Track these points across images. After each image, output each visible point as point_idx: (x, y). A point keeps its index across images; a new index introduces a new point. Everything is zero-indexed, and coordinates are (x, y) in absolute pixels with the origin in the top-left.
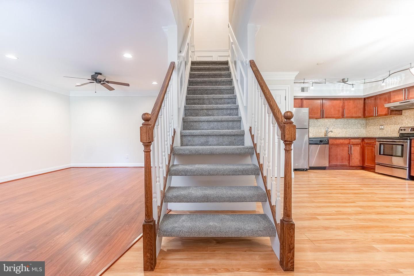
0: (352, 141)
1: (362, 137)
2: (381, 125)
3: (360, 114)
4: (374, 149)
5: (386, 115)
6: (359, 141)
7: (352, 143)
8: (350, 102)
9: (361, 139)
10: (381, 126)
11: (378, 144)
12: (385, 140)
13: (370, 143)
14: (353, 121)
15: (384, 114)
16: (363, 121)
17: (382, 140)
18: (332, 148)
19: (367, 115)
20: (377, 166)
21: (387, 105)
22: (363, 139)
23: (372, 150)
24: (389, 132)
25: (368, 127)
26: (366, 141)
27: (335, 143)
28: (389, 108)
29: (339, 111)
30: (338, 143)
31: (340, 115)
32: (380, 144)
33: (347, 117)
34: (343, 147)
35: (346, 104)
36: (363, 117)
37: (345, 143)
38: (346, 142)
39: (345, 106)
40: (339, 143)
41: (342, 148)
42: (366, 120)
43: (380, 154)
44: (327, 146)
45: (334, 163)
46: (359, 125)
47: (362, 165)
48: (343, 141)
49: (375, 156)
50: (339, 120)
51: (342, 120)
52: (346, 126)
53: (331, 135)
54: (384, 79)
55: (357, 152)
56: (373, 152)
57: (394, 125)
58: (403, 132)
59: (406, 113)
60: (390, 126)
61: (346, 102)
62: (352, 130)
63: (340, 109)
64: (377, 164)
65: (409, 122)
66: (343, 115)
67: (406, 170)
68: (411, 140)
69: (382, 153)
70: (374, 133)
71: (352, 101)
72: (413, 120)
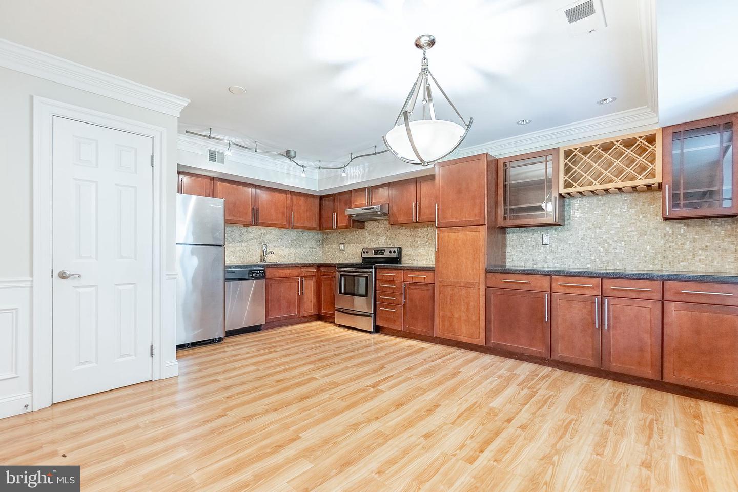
0: (304, 270)
1: (318, 264)
3: (315, 224)
4: (332, 283)
5: (347, 227)
6: (314, 270)
7: (304, 275)
8: (300, 200)
9: (317, 267)
10: (341, 245)
11: (338, 274)
12: (346, 269)
13: (328, 274)
14: (305, 234)
15: (344, 226)
16: (319, 236)
17: (342, 269)
18: (271, 286)
19: (324, 225)
20: (336, 313)
21: (349, 211)
22: (319, 266)
23: (331, 285)
24: (350, 255)
25: (325, 246)
26: (323, 270)
27: (277, 275)
28: (350, 216)
29: (283, 213)
30: (282, 275)
31: (286, 222)
32: (341, 276)
33: (296, 227)
34: (290, 283)
35: (295, 202)
36: (318, 228)
37: (292, 275)
38: (295, 272)
39: (292, 206)
40: (284, 275)
41: (288, 284)
42: (323, 234)
43: (341, 293)
44: (263, 282)
45: (274, 316)
46: (314, 242)
47: (318, 312)
48: (290, 270)
49: (334, 295)
50: (284, 231)
51: (289, 232)
52: (295, 243)
53: (271, 259)
54: (345, 166)
55: (311, 290)
56: (331, 289)
57: (356, 244)
58: (366, 255)
59: (369, 226)
60: (352, 245)
61: (294, 198)
62: (304, 250)
63: (286, 211)
64: (337, 310)
65: (371, 240)
66: (290, 222)
67: (371, 316)
68: (376, 268)
69: (343, 292)
70: (333, 256)
71: (303, 199)
72: (376, 238)
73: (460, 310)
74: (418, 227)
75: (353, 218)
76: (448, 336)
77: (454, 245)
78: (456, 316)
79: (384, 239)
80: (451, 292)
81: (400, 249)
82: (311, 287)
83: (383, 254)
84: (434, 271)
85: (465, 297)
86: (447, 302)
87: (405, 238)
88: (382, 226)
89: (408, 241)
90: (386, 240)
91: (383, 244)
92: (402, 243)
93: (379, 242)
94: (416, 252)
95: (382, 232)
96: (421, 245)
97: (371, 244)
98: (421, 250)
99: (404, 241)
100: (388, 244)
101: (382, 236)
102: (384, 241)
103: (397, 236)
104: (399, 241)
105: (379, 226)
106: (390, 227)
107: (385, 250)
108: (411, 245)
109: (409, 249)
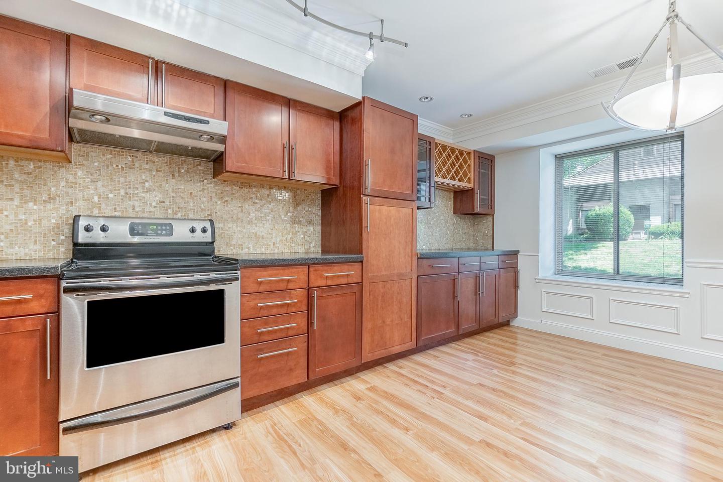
15: (19, 136)
58: (97, 237)
64: (66, 430)
67: (237, 386)
68: (242, 268)
72: (122, 192)
73: (393, 312)
74: (250, 186)
76: (379, 354)
77: (386, 223)
78: (388, 321)
80: (382, 291)
83: (170, 235)
84: (362, 262)
85: (398, 293)
86: (377, 305)
87: (219, 203)
88: (147, 167)
89: (226, 208)
90: (163, 202)
91: (152, 209)
92: (211, 212)
93: (137, 204)
94: (244, 231)
95: (147, 181)
96: (256, 220)
97: (103, 205)
98: (257, 229)
99: (217, 209)
100: (170, 211)
101: (147, 191)
102: (154, 204)
103: (196, 196)
104: (203, 207)
105: (137, 165)
106: (176, 174)
107: (170, 225)
108: (235, 218)
109: (230, 225)
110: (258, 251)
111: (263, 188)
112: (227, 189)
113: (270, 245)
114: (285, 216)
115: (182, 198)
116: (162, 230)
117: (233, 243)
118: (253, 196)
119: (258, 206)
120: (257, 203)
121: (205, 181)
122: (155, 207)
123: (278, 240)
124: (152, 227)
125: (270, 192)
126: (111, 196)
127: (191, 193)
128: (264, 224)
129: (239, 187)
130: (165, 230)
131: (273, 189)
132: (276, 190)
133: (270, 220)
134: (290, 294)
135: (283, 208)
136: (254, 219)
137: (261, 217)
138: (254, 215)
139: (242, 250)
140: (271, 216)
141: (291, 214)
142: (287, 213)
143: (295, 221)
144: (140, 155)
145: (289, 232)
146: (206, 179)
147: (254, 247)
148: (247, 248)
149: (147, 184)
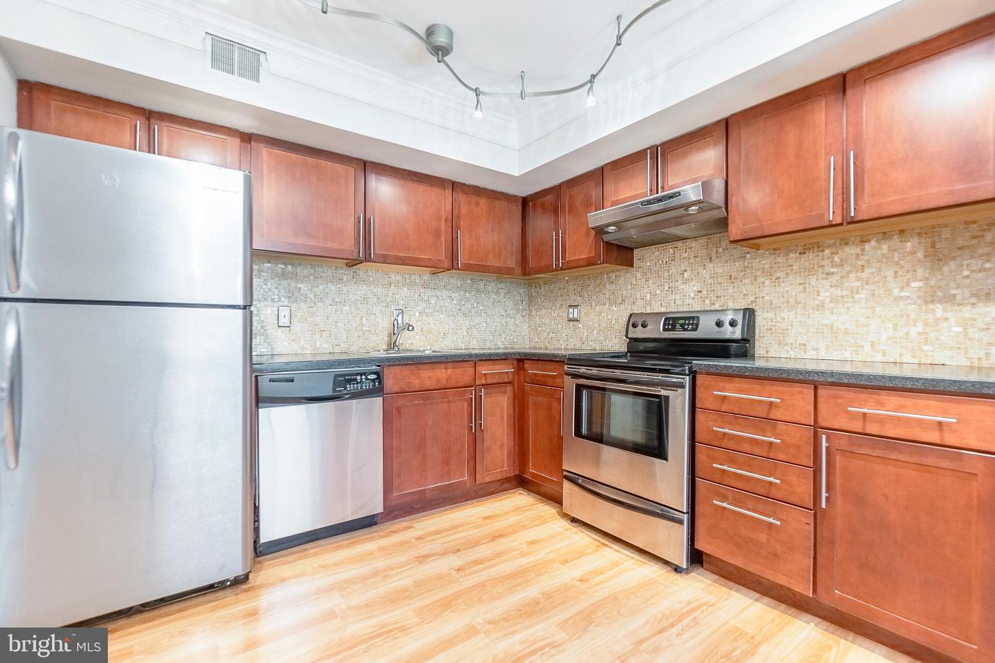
0: (484, 369)
1: (519, 353)
2: (570, 306)
3: (512, 262)
4: (555, 404)
5: (590, 263)
6: (507, 369)
7: (484, 382)
8: (477, 204)
9: (515, 362)
10: (571, 310)
11: (570, 384)
12: (594, 371)
13: (543, 379)
14: (490, 285)
15: (583, 259)
16: (520, 290)
17: (583, 370)
18: (399, 410)
19: (532, 263)
20: (567, 485)
21: (596, 218)
22: (521, 360)
23: (549, 408)
24: (595, 332)
25: (534, 312)
26: (532, 370)
27: (416, 383)
28: (600, 231)
29: (437, 234)
30: (428, 384)
31: (442, 255)
32: (579, 388)
33: (468, 268)
34: (449, 402)
35: (464, 210)
36: (518, 271)
37: (454, 385)
38: (464, 374)
39: (458, 217)
40: (433, 385)
41: (445, 406)
42: (530, 286)
43: (578, 433)
44: (376, 403)
45: (408, 488)
46: (510, 304)
47: (520, 471)
48: (449, 371)
49: (561, 439)
50: (444, 278)
51: (453, 279)
52: (469, 305)
54: (593, 77)
55: (502, 417)
56: (554, 420)
57: (611, 305)
58: (639, 333)
59: (645, 258)
60: (598, 309)
61: (462, 198)
62: (489, 320)
63: (444, 228)
64: (566, 477)
65: (653, 295)
66: (453, 256)
67: (680, 522)
68: (693, 374)
69: (584, 431)
70: (551, 335)
71: (483, 201)
72: (666, 287)
74: (819, 247)
75: (607, 238)
79: (691, 288)
81: (749, 314)
82: (502, 411)
83: (695, 329)
87: (767, 282)
88: (685, 255)
89: (778, 289)
90: (701, 292)
91: (691, 302)
92: (756, 298)
93: (678, 297)
94: (809, 322)
95: (685, 271)
96: (831, 302)
97: (653, 303)
98: (833, 317)
99: (765, 292)
100: (707, 302)
101: (686, 282)
102: (692, 295)
103: (736, 278)
104: (745, 292)
105: (677, 255)
106: (714, 256)
107: (698, 318)
108: (792, 301)
109: (783, 315)
110: (836, 355)
111: (847, 244)
112: (779, 260)
113: (862, 347)
114: (902, 288)
115: (720, 283)
116: (689, 324)
117: (790, 340)
118: (826, 262)
119: (837, 277)
120: (833, 273)
121: (748, 256)
122: (693, 298)
123: (884, 337)
124: (681, 322)
125: (863, 250)
126: (658, 292)
127: (731, 276)
128: (848, 308)
129: (800, 254)
130: (692, 324)
131: (868, 241)
132: (878, 241)
133: (863, 303)
134: (774, 427)
135: (896, 273)
136: (828, 300)
137: (842, 297)
138: (827, 294)
139: (805, 352)
140: (864, 292)
141: (921, 284)
142: (908, 284)
143: (930, 297)
144: (679, 244)
145: (915, 320)
146: (748, 253)
147: (827, 348)
148: (813, 349)
149: (686, 274)
